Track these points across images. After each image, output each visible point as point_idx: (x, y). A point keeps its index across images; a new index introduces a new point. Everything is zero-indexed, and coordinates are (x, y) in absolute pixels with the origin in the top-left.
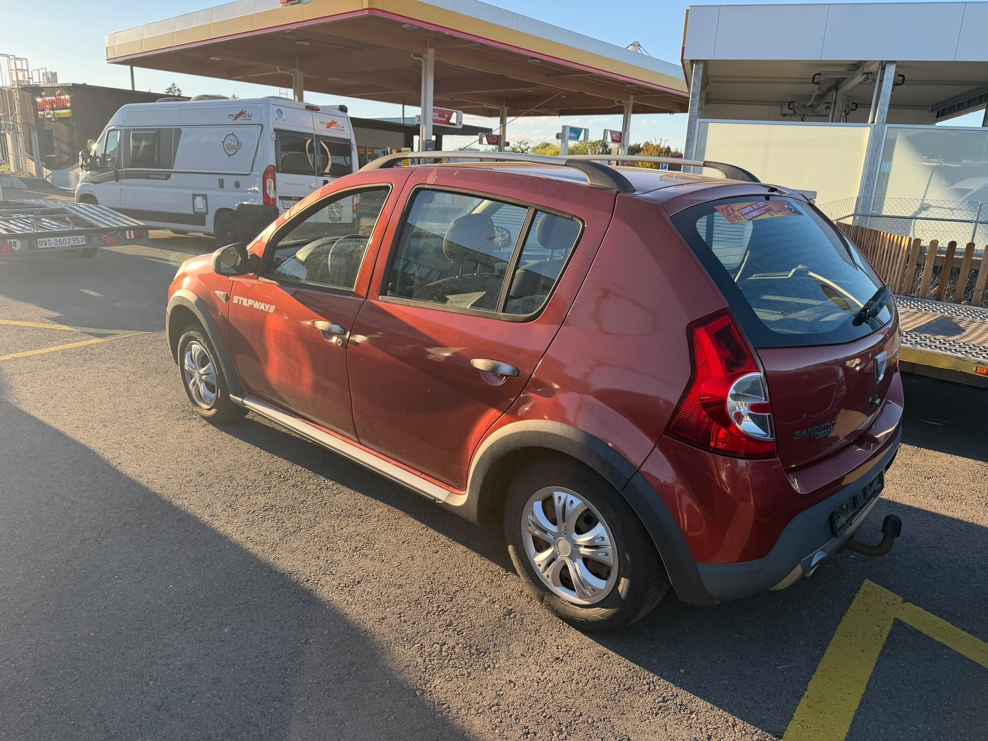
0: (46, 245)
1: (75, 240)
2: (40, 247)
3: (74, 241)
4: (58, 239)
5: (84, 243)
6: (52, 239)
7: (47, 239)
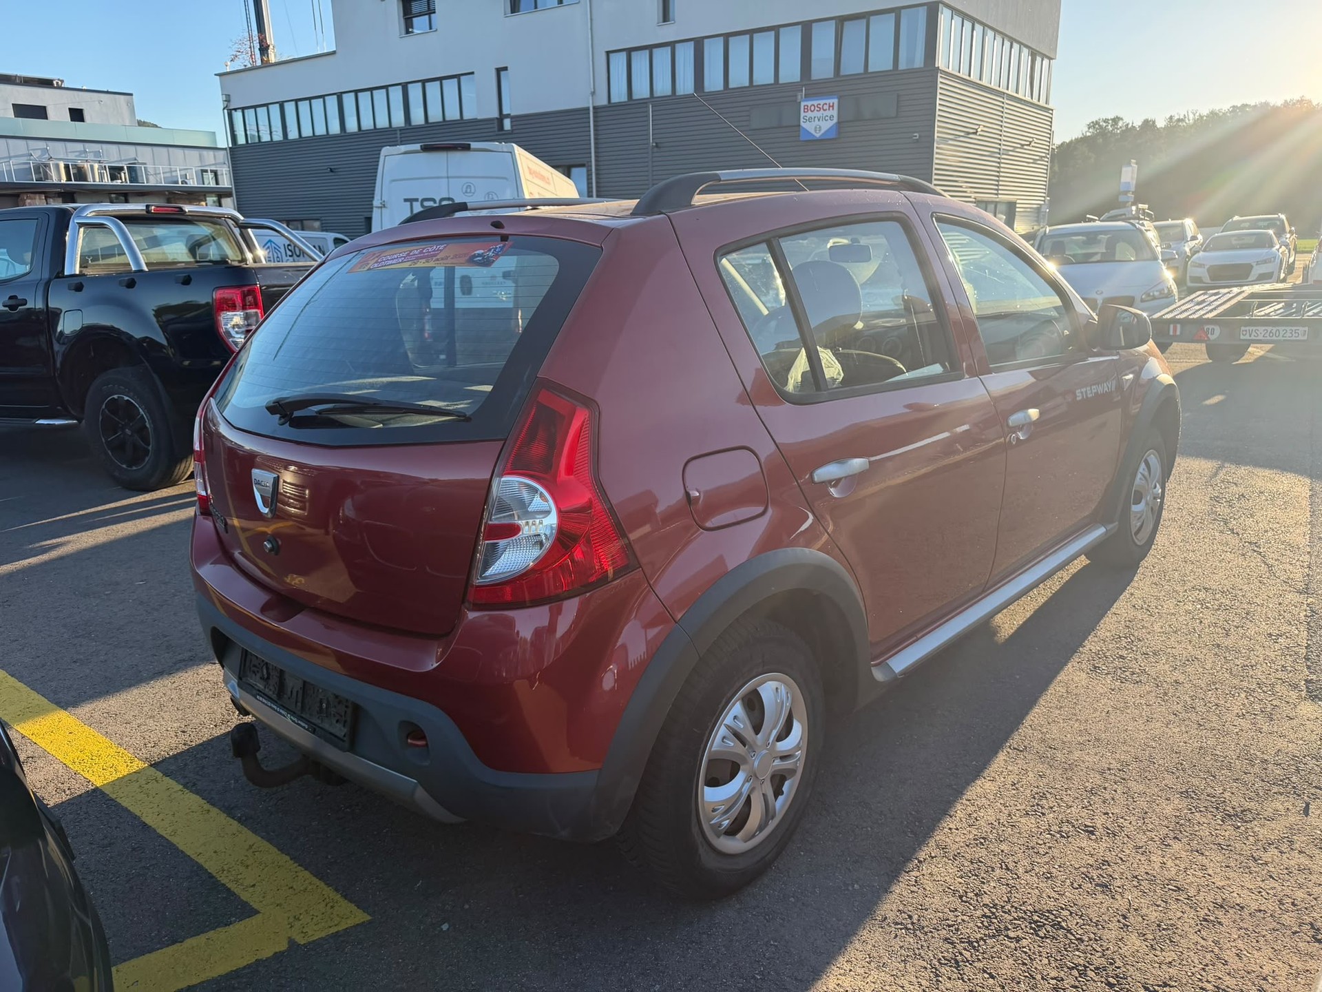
0: (1250, 336)
1: (1293, 333)
2: (1242, 337)
3: (1291, 333)
4: (1269, 329)
5: (1305, 338)
6: (1261, 329)
7: (1254, 328)
